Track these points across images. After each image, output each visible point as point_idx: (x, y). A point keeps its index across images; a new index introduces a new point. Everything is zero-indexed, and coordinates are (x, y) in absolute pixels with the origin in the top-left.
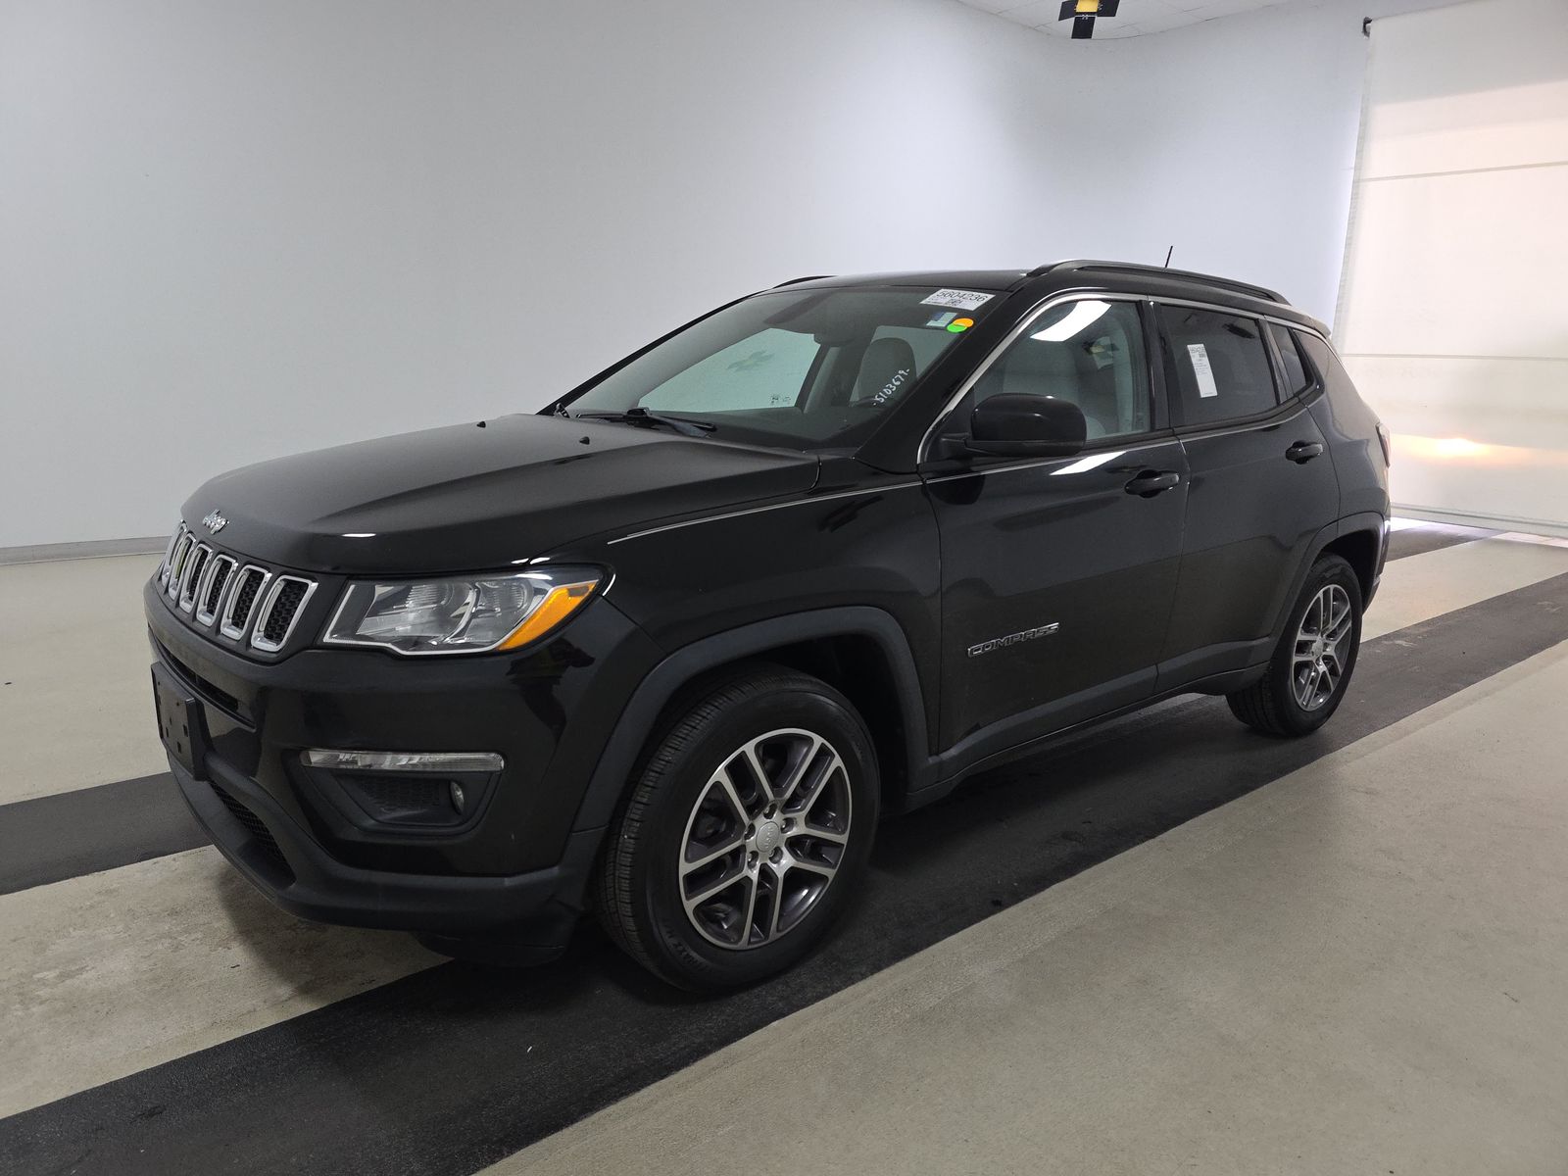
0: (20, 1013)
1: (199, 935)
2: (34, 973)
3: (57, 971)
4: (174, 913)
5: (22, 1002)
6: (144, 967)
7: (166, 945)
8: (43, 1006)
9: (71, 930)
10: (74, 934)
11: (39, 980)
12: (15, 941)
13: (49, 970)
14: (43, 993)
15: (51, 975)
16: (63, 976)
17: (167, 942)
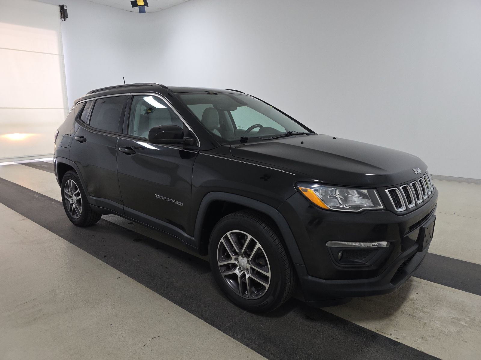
0: (477, 318)
1: (416, 306)
2: (467, 326)
3: (460, 322)
4: (414, 316)
5: (475, 320)
6: (437, 308)
7: (426, 309)
8: (470, 316)
9: (446, 333)
10: (447, 331)
11: (467, 323)
12: (466, 342)
13: (462, 324)
14: (468, 319)
15: (463, 323)
16: (459, 320)
17: (425, 310)
